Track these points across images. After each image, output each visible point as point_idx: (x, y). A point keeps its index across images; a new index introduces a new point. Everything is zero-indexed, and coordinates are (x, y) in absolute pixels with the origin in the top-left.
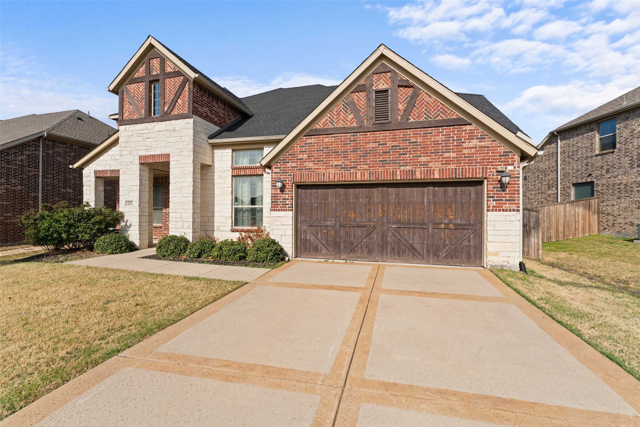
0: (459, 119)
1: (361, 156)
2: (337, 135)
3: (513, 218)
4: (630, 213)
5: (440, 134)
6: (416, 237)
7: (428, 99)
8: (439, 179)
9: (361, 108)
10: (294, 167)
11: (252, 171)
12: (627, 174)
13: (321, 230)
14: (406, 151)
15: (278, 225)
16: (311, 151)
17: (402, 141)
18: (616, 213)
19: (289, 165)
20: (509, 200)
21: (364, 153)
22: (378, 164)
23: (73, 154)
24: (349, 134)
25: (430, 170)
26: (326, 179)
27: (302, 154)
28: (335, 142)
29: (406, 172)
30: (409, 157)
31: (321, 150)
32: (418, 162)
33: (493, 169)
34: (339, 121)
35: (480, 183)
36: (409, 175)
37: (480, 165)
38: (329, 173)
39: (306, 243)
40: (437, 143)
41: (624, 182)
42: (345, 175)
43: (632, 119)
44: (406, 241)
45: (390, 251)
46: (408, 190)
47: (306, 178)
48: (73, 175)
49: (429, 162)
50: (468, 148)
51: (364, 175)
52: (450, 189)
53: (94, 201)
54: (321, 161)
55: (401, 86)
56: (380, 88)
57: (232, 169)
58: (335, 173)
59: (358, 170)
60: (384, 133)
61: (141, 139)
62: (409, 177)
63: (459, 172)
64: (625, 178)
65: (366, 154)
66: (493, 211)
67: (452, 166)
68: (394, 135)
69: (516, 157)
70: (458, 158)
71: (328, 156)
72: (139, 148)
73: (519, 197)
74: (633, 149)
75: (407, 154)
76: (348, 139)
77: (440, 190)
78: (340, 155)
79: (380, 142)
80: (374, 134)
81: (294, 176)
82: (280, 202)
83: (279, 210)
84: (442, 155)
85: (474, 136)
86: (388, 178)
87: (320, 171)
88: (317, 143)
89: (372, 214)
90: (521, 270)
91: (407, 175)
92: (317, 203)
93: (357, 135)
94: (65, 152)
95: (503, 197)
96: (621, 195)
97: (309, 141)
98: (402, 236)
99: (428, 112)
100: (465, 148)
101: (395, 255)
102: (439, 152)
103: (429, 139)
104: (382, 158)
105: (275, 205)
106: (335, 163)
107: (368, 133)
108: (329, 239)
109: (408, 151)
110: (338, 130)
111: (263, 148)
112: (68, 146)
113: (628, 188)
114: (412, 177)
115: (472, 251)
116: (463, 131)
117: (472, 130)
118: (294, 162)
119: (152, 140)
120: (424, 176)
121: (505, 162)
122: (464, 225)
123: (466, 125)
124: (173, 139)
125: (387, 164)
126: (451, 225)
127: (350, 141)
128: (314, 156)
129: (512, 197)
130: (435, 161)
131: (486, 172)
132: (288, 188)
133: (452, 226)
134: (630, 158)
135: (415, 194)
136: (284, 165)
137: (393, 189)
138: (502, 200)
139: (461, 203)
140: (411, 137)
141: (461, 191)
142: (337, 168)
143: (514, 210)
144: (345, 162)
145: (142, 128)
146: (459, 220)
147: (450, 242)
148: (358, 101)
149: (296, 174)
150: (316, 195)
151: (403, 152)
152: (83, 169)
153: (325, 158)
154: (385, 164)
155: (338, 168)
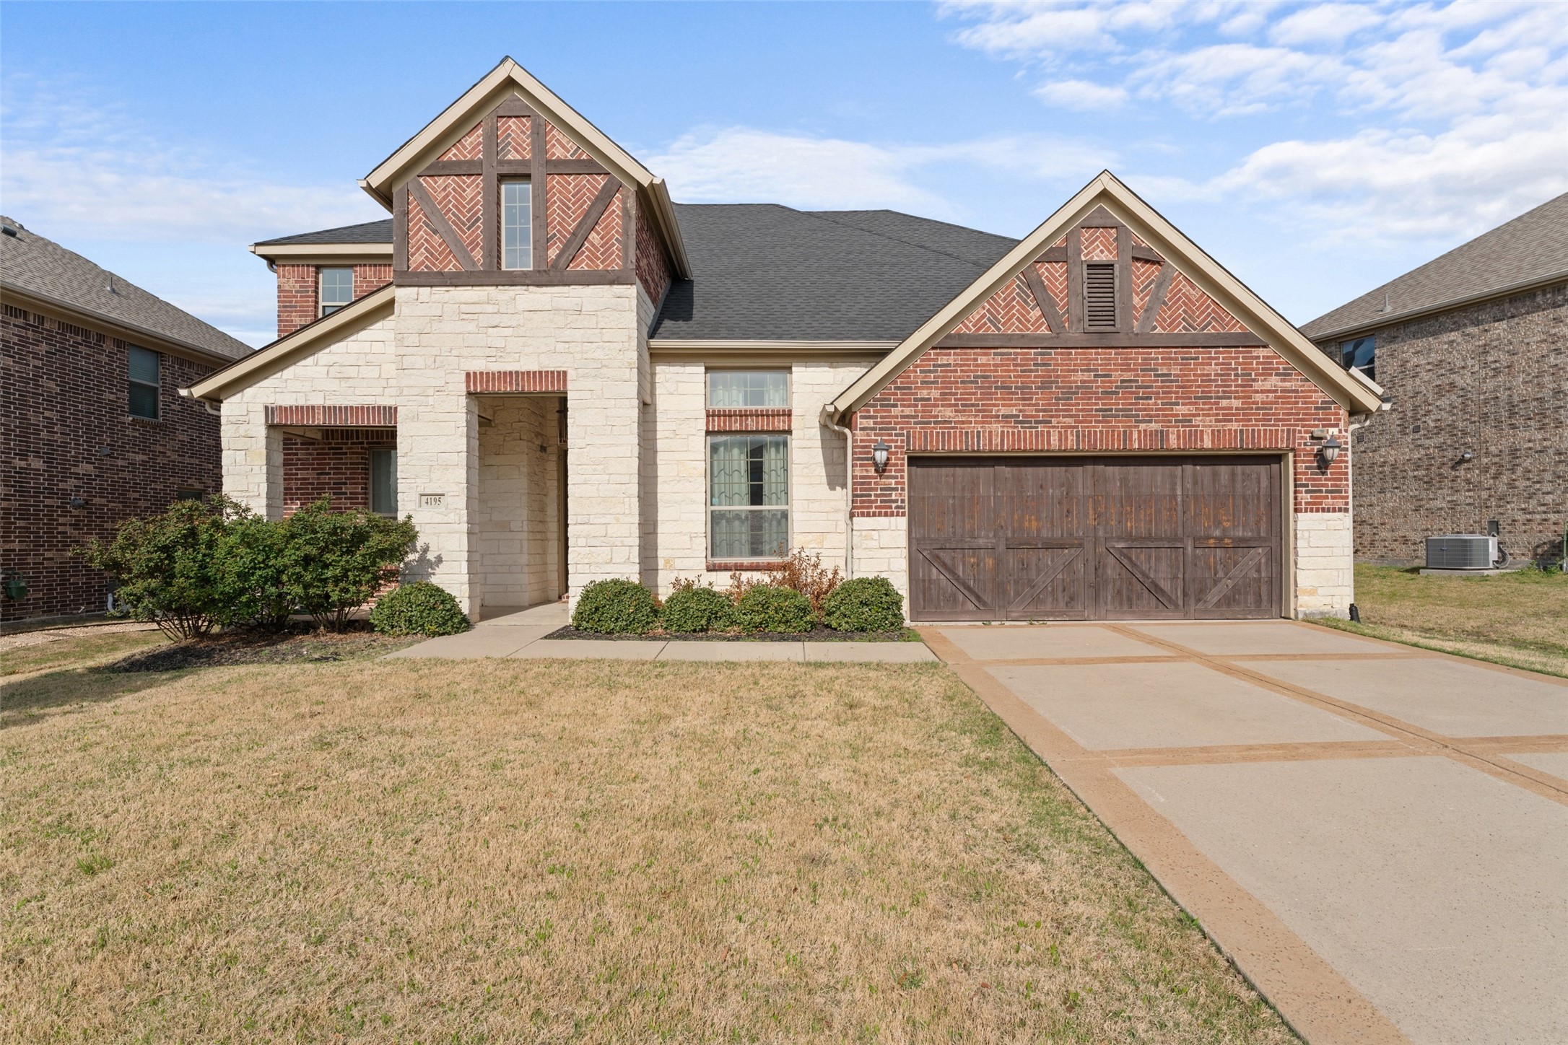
0: (1247, 335)
1: (1060, 399)
2: (1006, 350)
3: (1339, 525)
4: (1402, 520)
5: (1213, 362)
6: (1163, 566)
7: (1188, 291)
8: (1211, 450)
9: (1058, 296)
10: (907, 417)
11: (763, 421)
12: (1395, 446)
13: (964, 557)
14: (1149, 393)
15: (870, 549)
16: (950, 382)
17: (1142, 370)
18: (1377, 521)
19: (895, 411)
20: (1332, 492)
21: (1066, 393)
22: (1096, 416)
23: (44, 347)
24: (1033, 351)
25: (1196, 431)
26: (984, 445)
27: (928, 388)
28: (1002, 365)
29: (1151, 435)
30: (1156, 404)
31: (972, 382)
32: (1172, 415)
33: (1306, 432)
34: (1009, 319)
35: (1277, 458)
36: (1157, 440)
37: (1283, 425)
38: (990, 433)
39: (930, 589)
40: (1207, 379)
41: (1391, 459)
42: (1025, 438)
43: (1403, 340)
44: (1144, 574)
45: (1113, 597)
46: (1145, 470)
47: (937, 442)
48: (47, 414)
49: (1194, 415)
50: (1262, 392)
51: (1066, 438)
52: (1224, 470)
53: (264, 495)
54: (973, 405)
55: (1137, 259)
56: (1096, 258)
57: (708, 416)
58: (1002, 432)
59: (1054, 427)
60: (1105, 354)
61: (471, 327)
62: (1157, 444)
63: (1248, 437)
64: (1392, 452)
65: (1068, 394)
66: (1306, 511)
67: (1235, 426)
68: (1126, 359)
69: (1341, 412)
70: (1246, 409)
71: (987, 395)
72: (465, 352)
73: (1348, 485)
74: (1406, 398)
75: (1151, 398)
76: (1032, 359)
77: (1205, 471)
78: (1013, 393)
79: (1097, 370)
80: (1085, 354)
81: (908, 437)
82: (876, 495)
83: (874, 515)
84: (1217, 403)
85: (1273, 369)
86: (1114, 446)
87: (969, 428)
88: (961, 365)
89: (1075, 521)
90: (1352, 619)
91: (1151, 440)
92: (954, 497)
93: (1050, 354)
94: (23, 341)
95: (1323, 485)
96: (1386, 485)
97: (943, 360)
98: (1135, 565)
99: (1190, 317)
100: (1257, 392)
101: (1121, 604)
102: (1211, 398)
103: (1191, 370)
104: (1103, 404)
105: (863, 502)
106: (1003, 411)
107: (1073, 351)
108: (981, 577)
109: (1152, 393)
110: (1010, 340)
111: (789, 369)
112: (32, 322)
113: (1397, 472)
114: (1162, 444)
115: (1264, 589)
116: (1252, 358)
117: (1268, 357)
118: (909, 406)
119: (508, 332)
120: (1185, 444)
121: (1324, 420)
122: (1250, 539)
123: (1258, 347)
124: (578, 335)
125: (1112, 416)
126: (1226, 541)
127: (1035, 365)
128: (956, 394)
129: (1336, 486)
130: (1204, 415)
131: (1294, 438)
132: (896, 465)
133: (1230, 541)
134: (1401, 415)
135: (1159, 479)
136: (885, 411)
137: (1117, 469)
138: (1321, 491)
139: (1244, 497)
140: (1158, 364)
141: (1243, 474)
142: (1007, 422)
143: (1340, 510)
144: (1025, 410)
145: (476, 300)
146: (1241, 528)
147: (1226, 574)
148: (1049, 280)
149: (914, 432)
150: (951, 479)
151: (1143, 393)
152: (221, 402)
153: (981, 399)
154: (1108, 416)
155: (1011, 422)
